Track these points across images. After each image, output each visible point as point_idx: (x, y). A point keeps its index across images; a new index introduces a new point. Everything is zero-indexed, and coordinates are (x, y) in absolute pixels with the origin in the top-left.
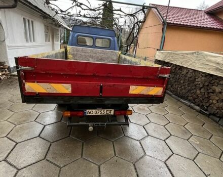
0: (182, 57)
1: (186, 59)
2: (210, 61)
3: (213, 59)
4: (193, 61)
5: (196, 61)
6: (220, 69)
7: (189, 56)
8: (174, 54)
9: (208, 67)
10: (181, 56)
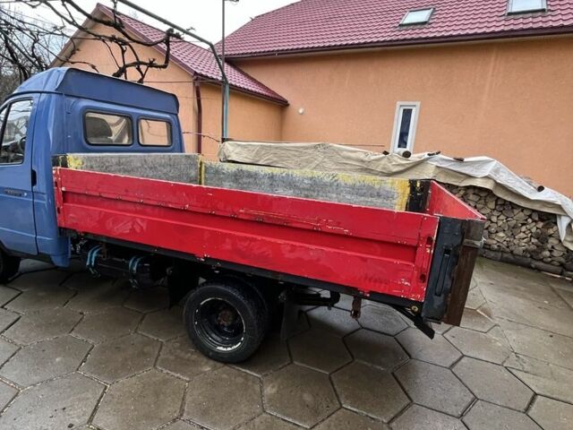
0: (297, 153)
1: (307, 157)
2: (349, 158)
3: (353, 155)
4: (320, 159)
5: (326, 160)
6: (366, 169)
7: (310, 151)
8: (277, 148)
9: (348, 167)
10: (293, 153)
